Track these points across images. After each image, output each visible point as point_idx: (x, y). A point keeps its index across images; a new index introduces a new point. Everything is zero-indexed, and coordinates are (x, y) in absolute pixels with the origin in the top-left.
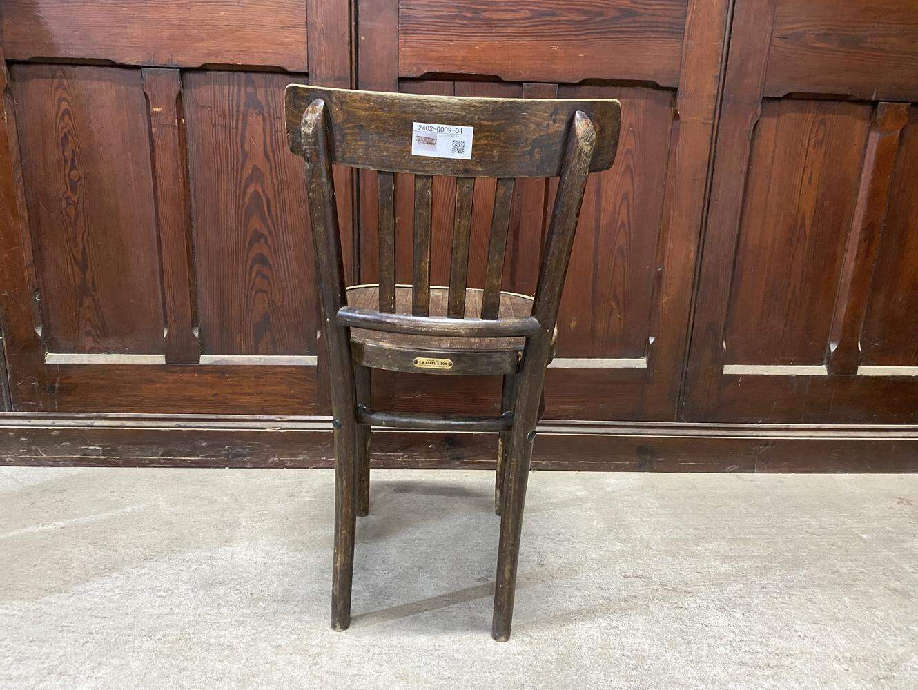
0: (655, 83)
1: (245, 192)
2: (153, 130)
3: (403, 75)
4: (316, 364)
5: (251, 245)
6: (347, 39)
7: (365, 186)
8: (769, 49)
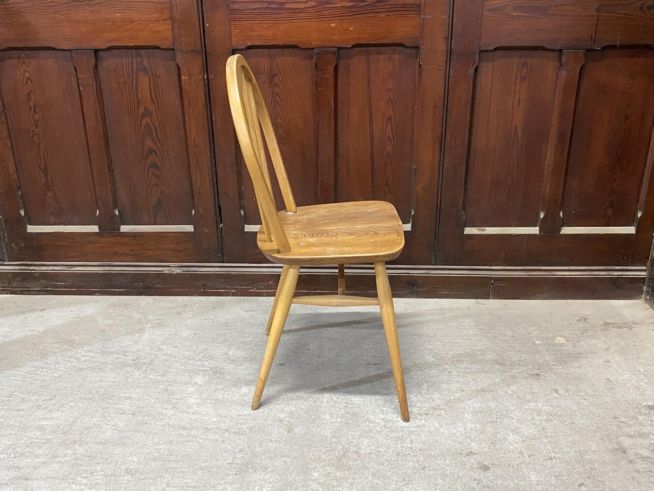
0: (404, 45)
1: (140, 124)
2: (81, 88)
3: (235, 47)
4: (193, 230)
5: (147, 156)
6: (198, 26)
7: (215, 119)
8: (482, 18)
